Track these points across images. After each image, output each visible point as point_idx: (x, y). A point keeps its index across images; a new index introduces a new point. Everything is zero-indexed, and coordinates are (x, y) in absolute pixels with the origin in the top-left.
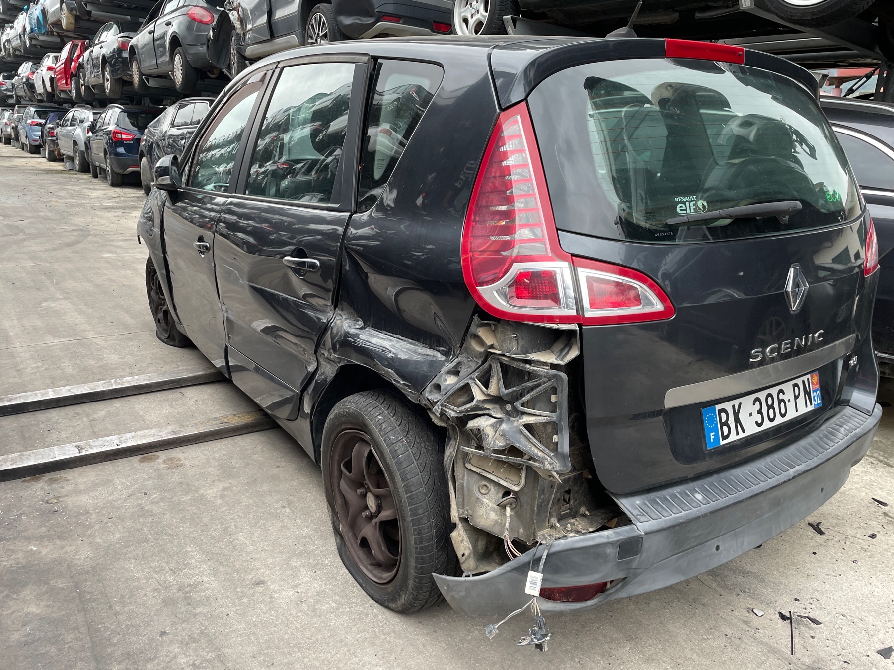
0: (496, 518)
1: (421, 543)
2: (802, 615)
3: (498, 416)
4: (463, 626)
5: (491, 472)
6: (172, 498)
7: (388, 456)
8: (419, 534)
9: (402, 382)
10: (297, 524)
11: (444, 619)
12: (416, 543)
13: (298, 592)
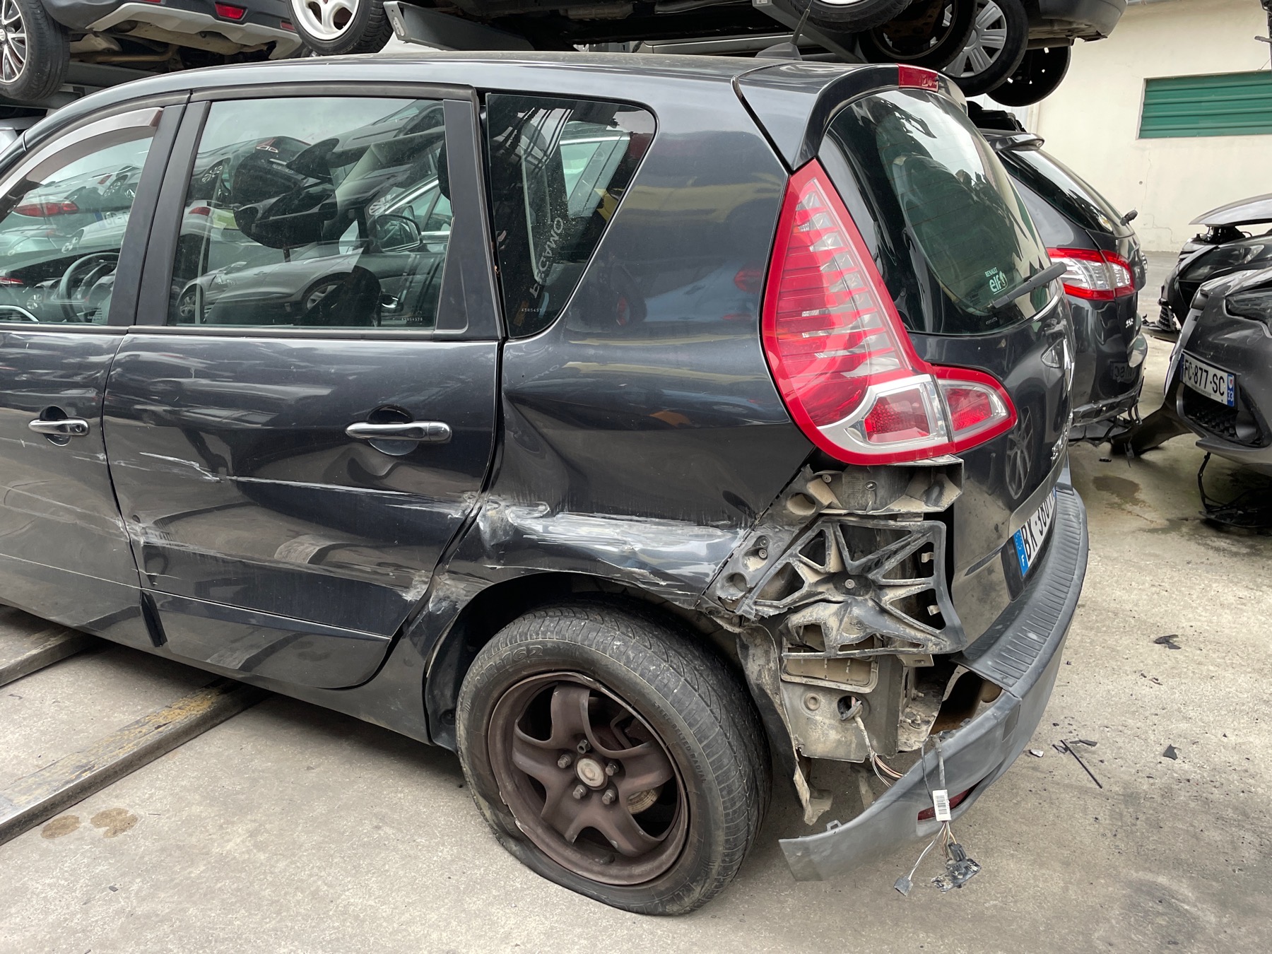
0: (838, 737)
1: (733, 804)
2: (1074, 740)
3: (840, 598)
4: (767, 898)
5: (823, 677)
6: (172, 880)
7: (655, 696)
8: (730, 792)
9: (663, 583)
10: (423, 846)
11: (737, 899)
12: (725, 808)
13: (517, 945)
